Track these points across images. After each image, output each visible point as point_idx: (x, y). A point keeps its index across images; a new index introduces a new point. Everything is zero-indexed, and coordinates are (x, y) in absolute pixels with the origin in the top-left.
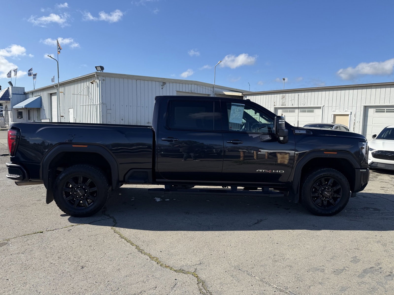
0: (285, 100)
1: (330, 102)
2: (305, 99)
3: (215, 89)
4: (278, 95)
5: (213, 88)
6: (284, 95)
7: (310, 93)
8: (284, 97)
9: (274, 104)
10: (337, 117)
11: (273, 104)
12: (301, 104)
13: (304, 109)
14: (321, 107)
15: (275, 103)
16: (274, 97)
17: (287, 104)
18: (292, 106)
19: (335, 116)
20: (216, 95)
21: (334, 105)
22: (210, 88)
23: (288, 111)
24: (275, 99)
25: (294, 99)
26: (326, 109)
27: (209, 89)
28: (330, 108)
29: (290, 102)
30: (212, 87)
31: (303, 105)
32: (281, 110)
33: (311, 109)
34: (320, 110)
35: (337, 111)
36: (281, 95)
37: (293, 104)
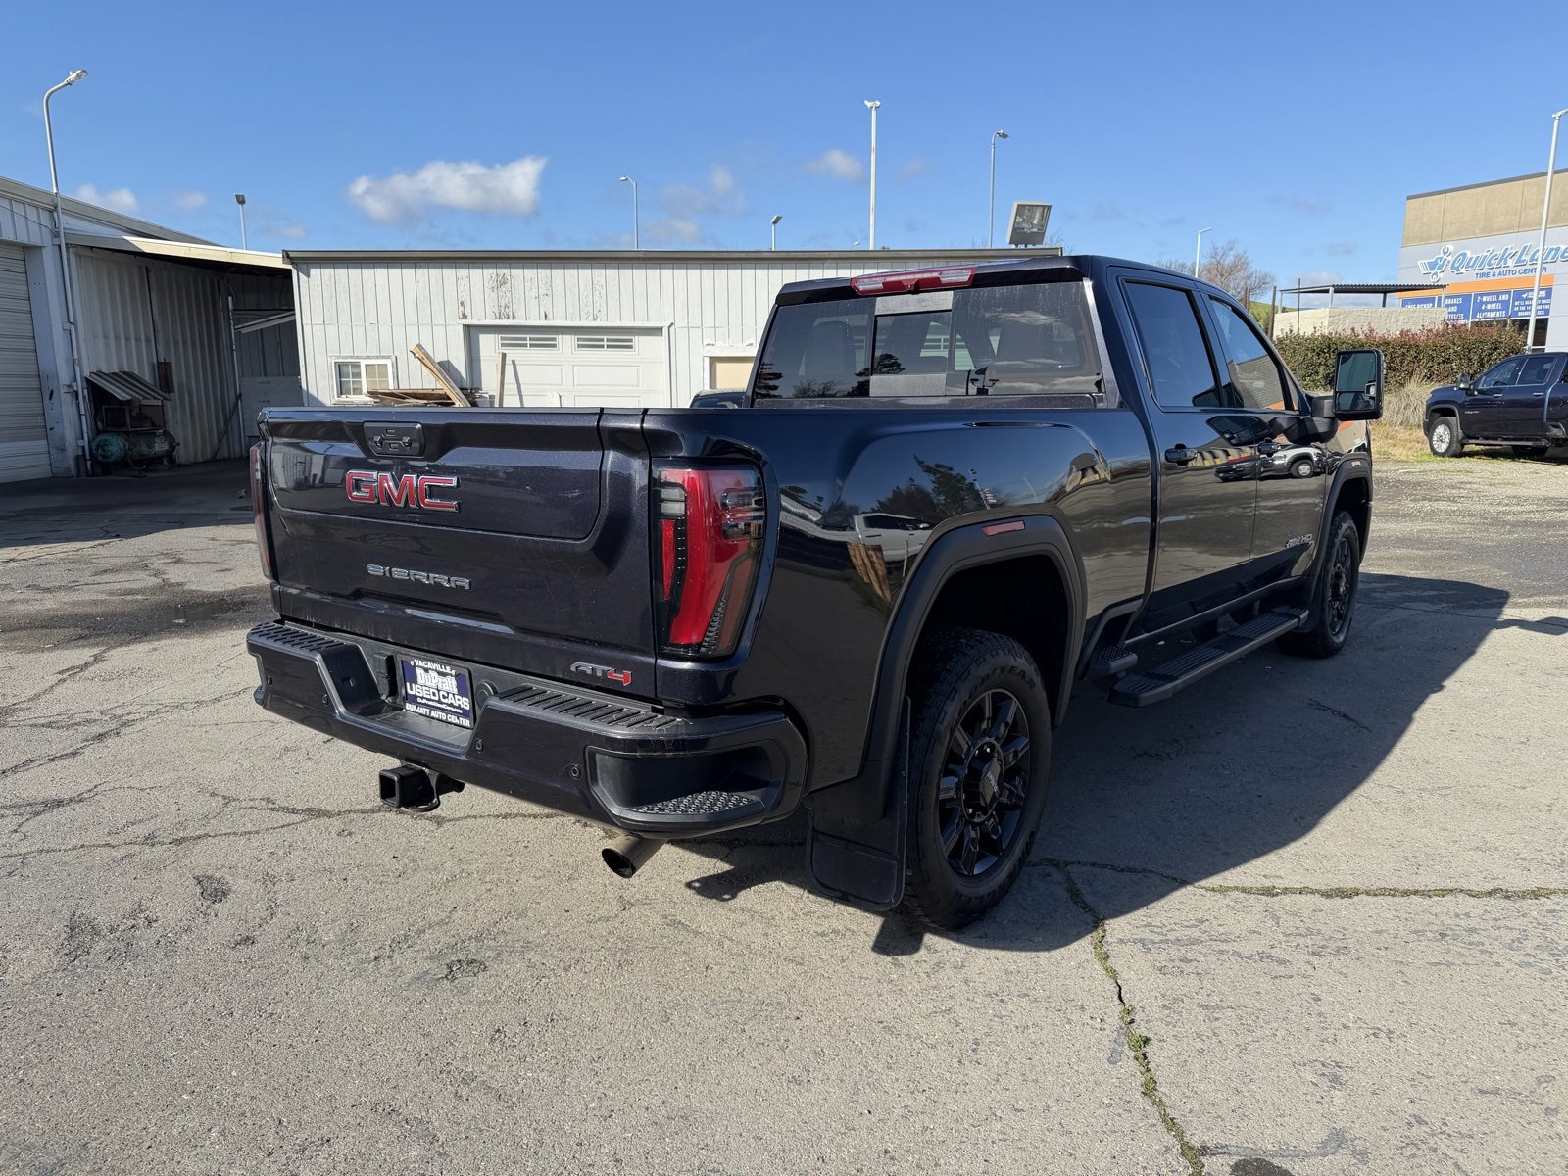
0: (508, 294)
1: (695, 311)
2: (596, 293)
3: (67, 222)
4: (477, 274)
5: (51, 212)
6: (501, 271)
7: (612, 273)
8: (504, 283)
9: (461, 308)
10: (720, 366)
11: (453, 310)
12: (584, 316)
13: (591, 336)
14: (661, 329)
15: (462, 303)
16: (457, 279)
17: (520, 313)
18: (543, 323)
19: (714, 361)
20: (71, 250)
21: (709, 321)
22: (35, 209)
23: (528, 342)
24: (461, 288)
25: (549, 293)
26: (681, 338)
27: (32, 213)
28: (695, 334)
29: (533, 304)
30: (44, 209)
31: (591, 317)
32: (493, 336)
33: (620, 337)
34: (660, 342)
35: (719, 343)
36: (490, 273)
37: (550, 316)
